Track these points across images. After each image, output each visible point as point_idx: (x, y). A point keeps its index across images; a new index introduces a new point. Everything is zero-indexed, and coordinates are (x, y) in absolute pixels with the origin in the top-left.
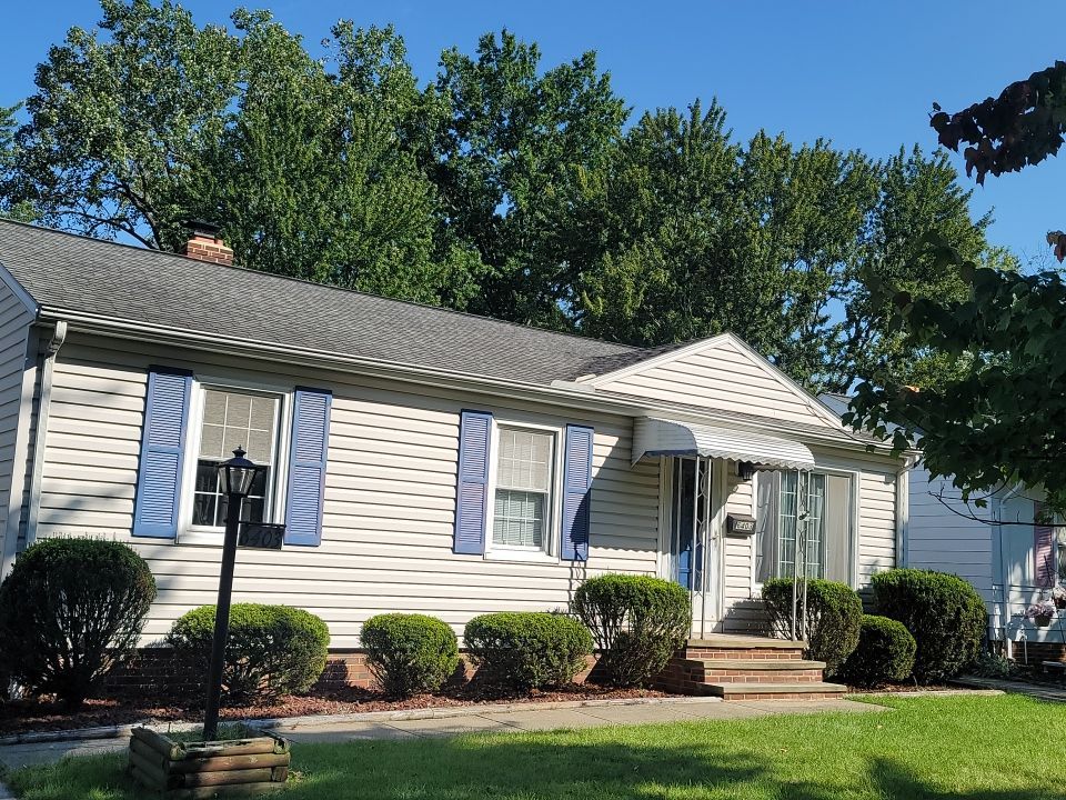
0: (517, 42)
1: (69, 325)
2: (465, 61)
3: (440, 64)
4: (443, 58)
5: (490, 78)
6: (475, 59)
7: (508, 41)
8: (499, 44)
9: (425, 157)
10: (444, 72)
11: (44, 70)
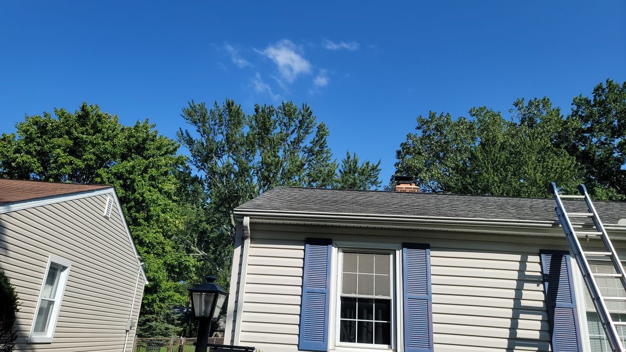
0: (614, 83)
1: (250, 218)
2: (586, 100)
3: (572, 104)
4: (574, 102)
5: (601, 103)
6: (591, 98)
7: (609, 83)
8: (604, 86)
9: (572, 150)
10: (575, 108)
11: (399, 153)
